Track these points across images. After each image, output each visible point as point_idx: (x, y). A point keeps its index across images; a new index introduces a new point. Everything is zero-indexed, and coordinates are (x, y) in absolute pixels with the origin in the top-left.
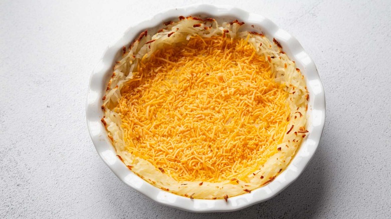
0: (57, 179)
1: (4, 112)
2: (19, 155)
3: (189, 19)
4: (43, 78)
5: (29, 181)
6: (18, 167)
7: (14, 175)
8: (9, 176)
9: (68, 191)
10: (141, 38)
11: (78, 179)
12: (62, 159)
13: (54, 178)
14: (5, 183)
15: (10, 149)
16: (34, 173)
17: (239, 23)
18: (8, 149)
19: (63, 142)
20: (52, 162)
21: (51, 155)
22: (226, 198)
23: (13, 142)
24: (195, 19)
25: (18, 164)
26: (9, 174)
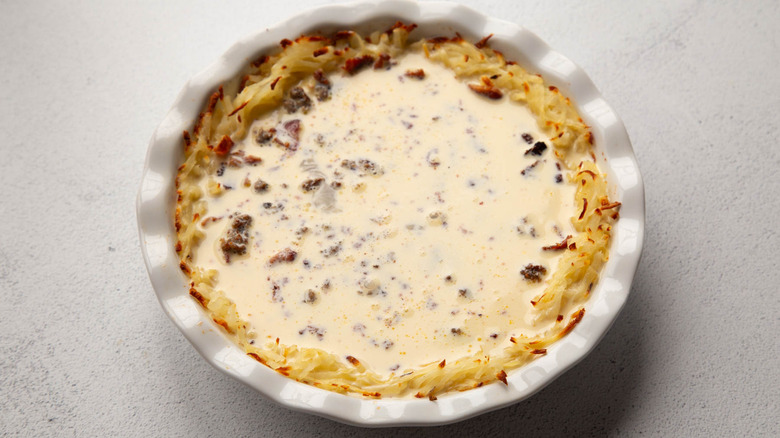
0: (136, 404)
1: (16, 261)
2: (51, 354)
3: (301, 41)
4: (98, 188)
5: (74, 411)
6: (49, 380)
7: (41, 398)
8: (31, 400)
9: (159, 431)
10: (214, 106)
11: (181, 405)
12: (145, 361)
13: (128, 404)
14: (22, 416)
15: (31, 343)
16: (85, 392)
17: (405, 27)
18: (26, 343)
19: (145, 326)
20: (123, 369)
21: (121, 353)
22: (503, 377)
23: (38, 327)
24: (313, 39)
25: (50, 375)
26: (30, 397)
